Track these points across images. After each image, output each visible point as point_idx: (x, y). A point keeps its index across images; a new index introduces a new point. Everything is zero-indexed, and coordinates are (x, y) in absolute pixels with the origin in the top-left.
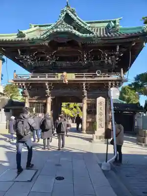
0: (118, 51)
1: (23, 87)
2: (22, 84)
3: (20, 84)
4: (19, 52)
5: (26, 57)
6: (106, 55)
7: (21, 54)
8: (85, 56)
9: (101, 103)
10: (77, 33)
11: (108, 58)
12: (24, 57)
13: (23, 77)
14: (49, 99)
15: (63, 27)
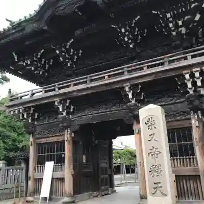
4: (16, 57)
7: (19, 61)
12: (24, 64)
13: (21, 97)
14: (67, 135)
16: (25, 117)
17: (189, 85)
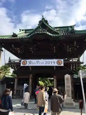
0: (75, 44)
2: (14, 66)
3: (13, 66)
4: (13, 46)
5: (17, 49)
6: (68, 47)
8: (54, 47)
9: (67, 79)
10: (50, 34)
11: (69, 49)
12: (16, 49)
13: (15, 61)
14: (31, 76)
15: (41, 31)
16: (15, 68)
17: (72, 68)
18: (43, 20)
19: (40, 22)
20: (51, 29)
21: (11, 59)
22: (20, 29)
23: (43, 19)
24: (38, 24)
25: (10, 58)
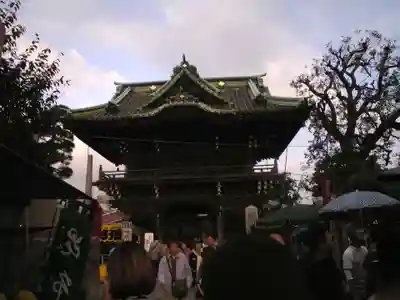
1: (115, 192)
3: (111, 189)
6: (251, 137)
8: (217, 138)
11: (253, 141)
13: (114, 175)
15: (182, 99)
16: (117, 193)
18: (185, 66)
19: (177, 70)
20: (206, 93)
21: (103, 170)
22: (115, 83)
23: (185, 62)
24: (173, 77)
25: (101, 168)
